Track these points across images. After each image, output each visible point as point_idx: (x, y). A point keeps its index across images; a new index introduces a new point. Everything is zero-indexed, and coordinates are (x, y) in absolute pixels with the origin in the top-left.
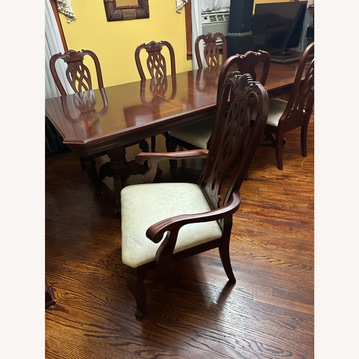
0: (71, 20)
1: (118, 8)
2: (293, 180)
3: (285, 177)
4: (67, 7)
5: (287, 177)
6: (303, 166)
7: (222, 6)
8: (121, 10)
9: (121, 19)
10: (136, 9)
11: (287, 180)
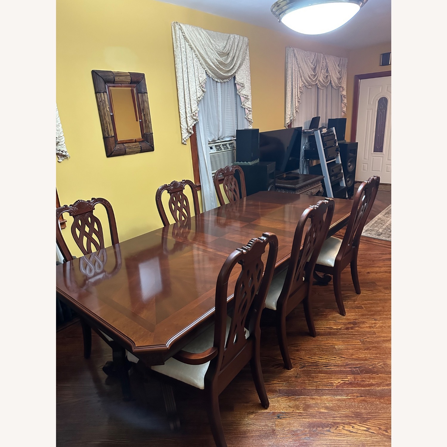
0: (63, 158)
1: (119, 142)
2: (364, 327)
3: (353, 325)
4: (59, 145)
5: (355, 324)
6: (364, 307)
7: (226, 135)
8: (123, 145)
9: (123, 153)
10: (140, 143)
11: (358, 328)
